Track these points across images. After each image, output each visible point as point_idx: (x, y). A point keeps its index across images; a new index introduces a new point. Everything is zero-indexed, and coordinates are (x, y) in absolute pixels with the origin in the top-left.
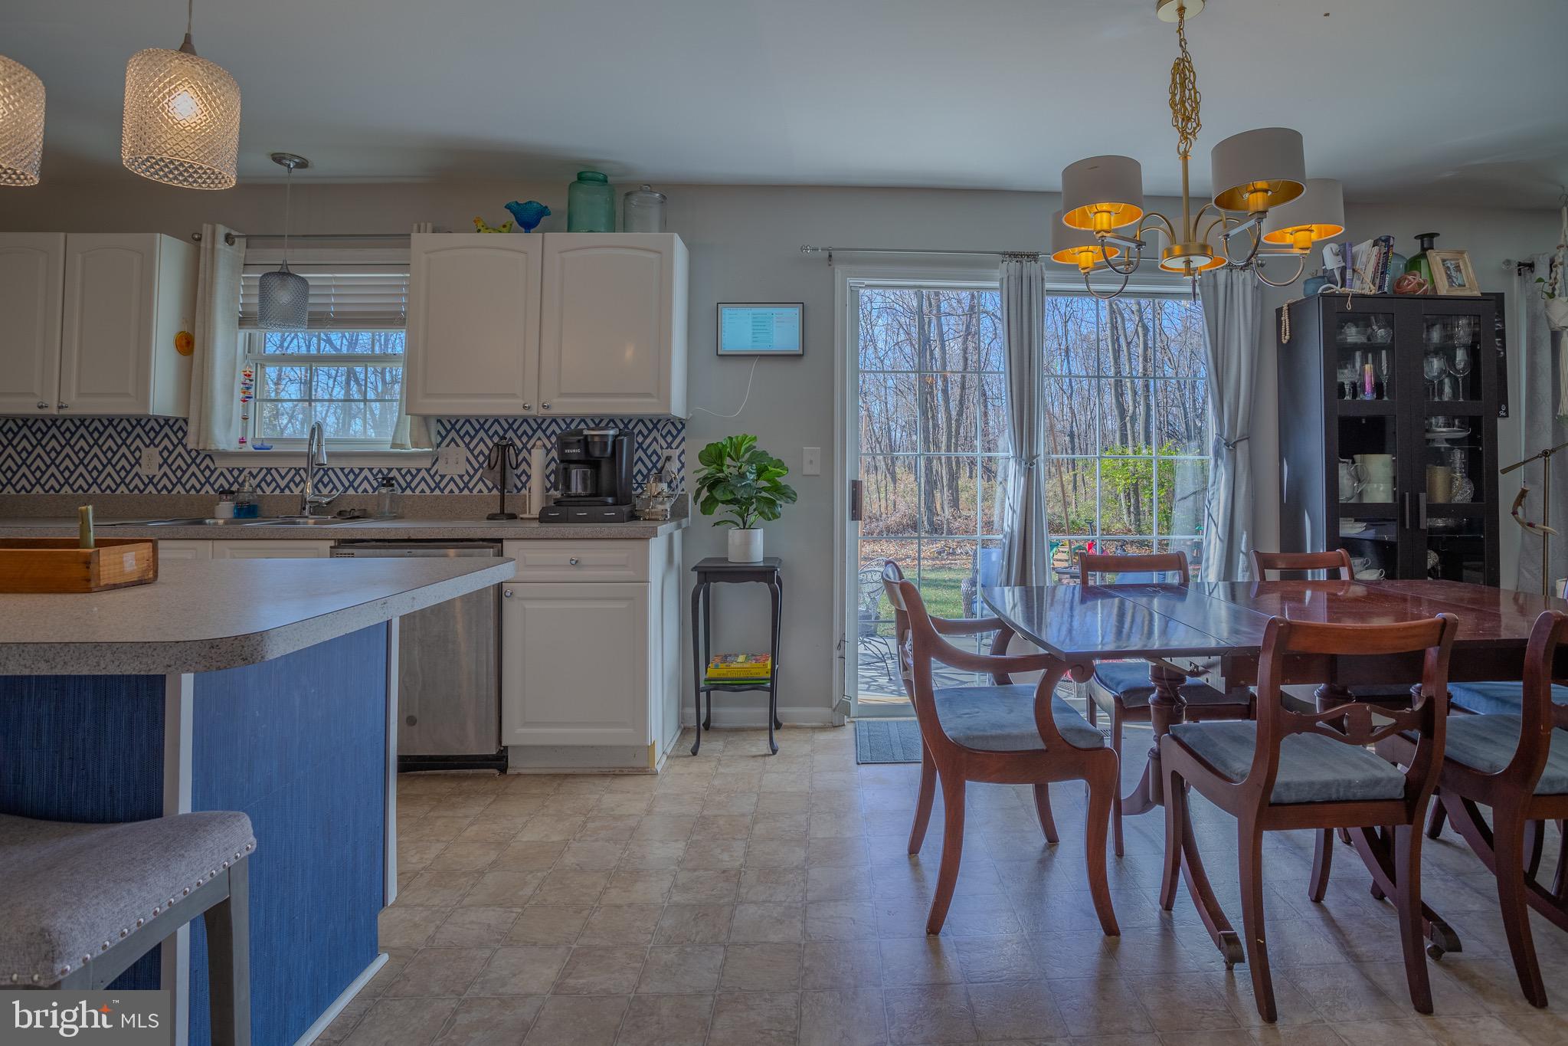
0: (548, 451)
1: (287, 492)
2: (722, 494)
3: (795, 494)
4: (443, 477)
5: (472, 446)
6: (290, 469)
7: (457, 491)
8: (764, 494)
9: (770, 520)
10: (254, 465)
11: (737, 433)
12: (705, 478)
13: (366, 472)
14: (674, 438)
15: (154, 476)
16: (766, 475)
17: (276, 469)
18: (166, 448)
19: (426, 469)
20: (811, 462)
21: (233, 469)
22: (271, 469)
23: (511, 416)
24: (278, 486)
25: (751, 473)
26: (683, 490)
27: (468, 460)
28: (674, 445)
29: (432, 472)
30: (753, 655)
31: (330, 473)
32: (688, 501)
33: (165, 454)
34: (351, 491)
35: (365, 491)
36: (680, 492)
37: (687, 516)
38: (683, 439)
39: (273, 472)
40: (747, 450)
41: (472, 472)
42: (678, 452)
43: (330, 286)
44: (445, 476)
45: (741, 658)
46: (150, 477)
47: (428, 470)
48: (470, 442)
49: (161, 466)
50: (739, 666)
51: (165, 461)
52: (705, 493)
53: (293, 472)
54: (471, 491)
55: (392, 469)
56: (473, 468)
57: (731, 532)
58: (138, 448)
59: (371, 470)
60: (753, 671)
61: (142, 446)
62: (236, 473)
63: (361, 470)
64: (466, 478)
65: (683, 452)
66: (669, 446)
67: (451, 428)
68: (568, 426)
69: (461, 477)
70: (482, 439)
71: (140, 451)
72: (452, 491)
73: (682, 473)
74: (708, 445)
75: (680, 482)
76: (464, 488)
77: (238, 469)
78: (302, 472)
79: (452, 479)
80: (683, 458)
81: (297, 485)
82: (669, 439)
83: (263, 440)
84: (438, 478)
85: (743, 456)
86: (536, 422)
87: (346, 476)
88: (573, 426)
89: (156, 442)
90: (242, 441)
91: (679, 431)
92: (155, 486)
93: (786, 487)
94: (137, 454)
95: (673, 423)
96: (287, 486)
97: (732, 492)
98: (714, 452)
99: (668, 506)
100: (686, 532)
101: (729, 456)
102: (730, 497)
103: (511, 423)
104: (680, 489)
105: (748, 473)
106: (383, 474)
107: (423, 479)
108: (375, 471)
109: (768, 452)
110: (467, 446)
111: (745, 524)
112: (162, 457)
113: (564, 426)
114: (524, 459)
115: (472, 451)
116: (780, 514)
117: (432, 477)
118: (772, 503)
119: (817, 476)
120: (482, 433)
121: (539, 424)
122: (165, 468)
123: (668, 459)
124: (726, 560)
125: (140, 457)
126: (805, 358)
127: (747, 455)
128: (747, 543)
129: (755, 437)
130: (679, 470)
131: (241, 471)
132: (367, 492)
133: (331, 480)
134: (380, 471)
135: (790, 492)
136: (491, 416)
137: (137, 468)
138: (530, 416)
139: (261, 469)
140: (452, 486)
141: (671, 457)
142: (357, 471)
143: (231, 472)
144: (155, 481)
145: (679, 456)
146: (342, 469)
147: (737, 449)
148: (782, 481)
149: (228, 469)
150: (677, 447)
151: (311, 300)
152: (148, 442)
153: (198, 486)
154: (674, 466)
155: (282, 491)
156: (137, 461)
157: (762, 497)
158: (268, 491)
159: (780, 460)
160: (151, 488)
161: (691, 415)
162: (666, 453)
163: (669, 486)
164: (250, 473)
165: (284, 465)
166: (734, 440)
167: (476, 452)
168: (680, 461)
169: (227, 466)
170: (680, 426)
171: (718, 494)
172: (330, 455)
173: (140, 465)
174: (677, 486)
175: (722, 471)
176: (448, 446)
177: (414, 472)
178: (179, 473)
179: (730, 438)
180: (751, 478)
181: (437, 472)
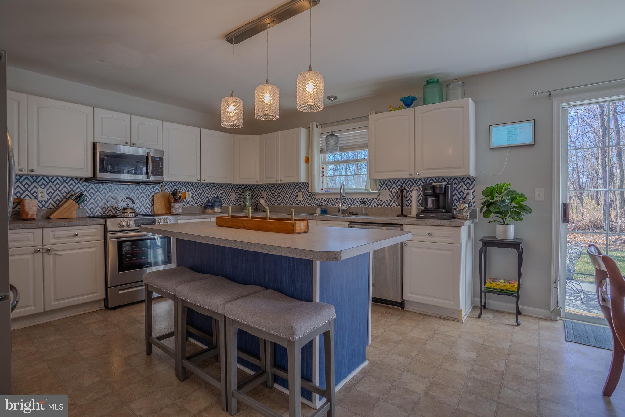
0: (419, 191)
1: (334, 206)
2: (494, 209)
3: (531, 210)
5: (391, 190)
6: (335, 198)
7: (386, 206)
8: (514, 209)
9: (517, 221)
10: (325, 197)
11: (501, 182)
12: (485, 202)
13: (357, 199)
14: (470, 185)
15: (301, 200)
16: (515, 201)
17: (331, 198)
18: (303, 192)
19: (376, 198)
20: (539, 195)
23: (404, 179)
24: (332, 204)
25: (508, 200)
26: (474, 207)
27: (389, 195)
28: (470, 188)
29: (378, 199)
30: (508, 280)
31: (346, 199)
32: (476, 211)
34: (353, 206)
35: (357, 206)
36: (473, 208)
37: (476, 218)
38: (474, 185)
39: (330, 199)
40: (506, 190)
41: (391, 199)
42: (472, 191)
43: (344, 137)
44: (382, 201)
45: (502, 281)
47: (376, 199)
48: (390, 189)
49: (302, 198)
50: (501, 284)
51: (303, 196)
52: (485, 209)
54: (391, 206)
56: (391, 198)
57: (497, 226)
59: (358, 198)
60: (508, 287)
61: (298, 192)
62: (321, 199)
63: (356, 198)
64: (389, 202)
65: (474, 191)
66: (468, 188)
67: (383, 183)
68: (426, 181)
69: (387, 201)
70: (394, 187)
72: (384, 206)
73: (474, 200)
74: (487, 188)
75: (473, 204)
76: (388, 205)
77: (321, 198)
78: (338, 199)
79: (384, 202)
80: (474, 194)
81: (337, 204)
82: (468, 185)
83: (327, 189)
84: (379, 201)
85: (503, 192)
86: (414, 180)
87: (351, 201)
88: (428, 182)
89: (301, 190)
90: (322, 190)
91: (472, 182)
93: (526, 206)
94: (297, 194)
95: (470, 179)
96: (334, 204)
97: (498, 208)
98: (489, 191)
99: (468, 214)
100: (475, 225)
101: (497, 192)
102: (497, 210)
103: (404, 181)
104: (473, 206)
105: (506, 200)
106: (362, 200)
107: (375, 202)
108: (360, 199)
109: (516, 190)
110: (389, 190)
111: (504, 222)
112: (303, 194)
113: (424, 182)
114: (410, 194)
115: (391, 192)
116: (523, 219)
117: (378, 201)
118: (518, 214)
119: (543, 201)
120: (394, 185)
121: (415, 181)
123: (468, 194)
124: (495, 237)
126: (535, 145)
127: (505, 192)
128: (506, 231)
129: (510, 184)
130: (473, 199)
131: (322, 199)
133: (347, 202)
134: (361, 199)
135: (528, 208)
136: (397, 179)
137: (297, 198)
138: (411, 178)
139: (328, 198)
140: (384, 204)
141: (469, 193)
142: (354, 199)
143: (319, 199)
144: (301, 202)
145: (473, 193)
146: (350, 198)
147: (500, 190)
148: (524, 203)
150: (472, 189)
151: (340, 143)
152: (299, 190)
153: (311, 203)
154: (470, 197)
155: (333, 205)
156: (297, 196)
157: (513, 211)
158: (329, 205)
159: (523, 194)
160: (300, 204)
161: (478, 175)
162: (467, 191)
163: (468, 206)
164: (324, 199)
165: (333, 197)
166: (499, 185)
167: (392, 192)
168: (473, 195)
169: (319, 197)
170: (473, 180)
171: (492, 209)
172: (347, 194)
174: (472, 205)
175: (493, 199)
176: (383, 190)
177: (372, 199)
178: (307, 199)
179: (497, 185)
180: (508, 202)
181: (379, 199)
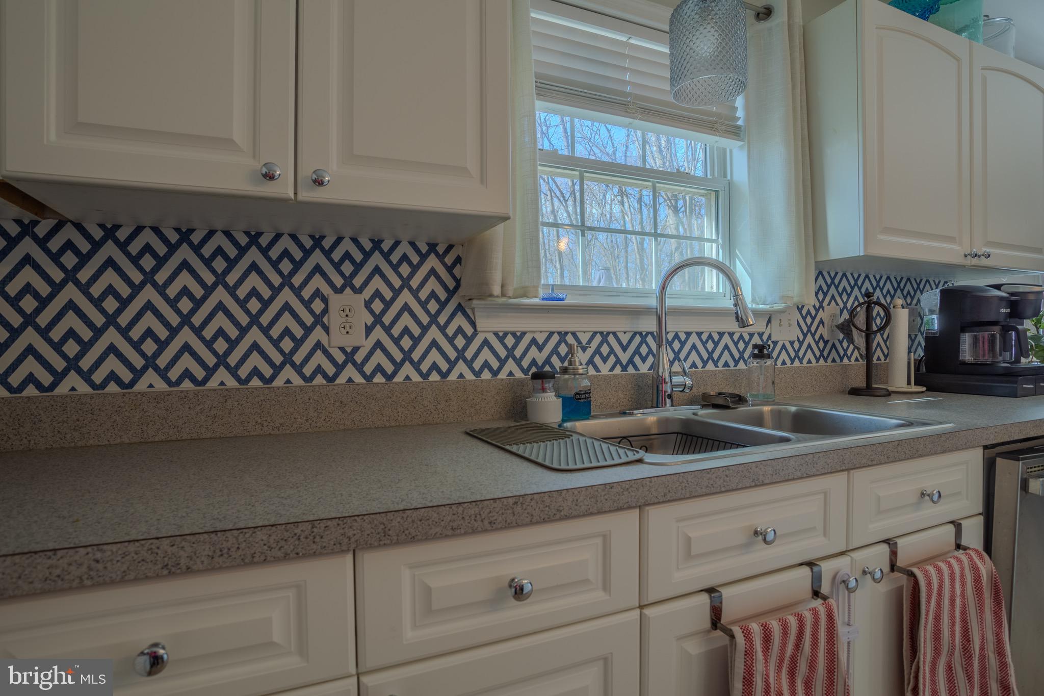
4: (775, 343)
7: (789, 362)
10: (539, 327)
15: (356, 349)
17: (573, 334)
18: (377, 294)
21: (506, 334)
22: (566, 333)
29: (765, 338)
33: (377, 306)
41: (801, 337)
44: (777, 342)
46: (349, 350)
49: (369, 330)
51: (378, 319)
53: (598, 338)
54: (801, 361)
55: (724, 333)
56: (802, 331)
58: (317, 293)
61: (326, 290)
62: (510, 341)
64: (796, 344)
69: (792, 343)
71: (325, 300)
72: (786, 363)
76: (795, 358)
77: (514, 334)
79: (786, 347)
83: (553, 287)
89: (358, 281)
92: (360, 368)
94: (318, 306)
112: (372, 312)
122: (378, 333)
125: (325, 311)
131: (518, 338)
132: (696, 367)
137: (318, 334)
139: (551, 334)
140: (786, 355)
143: (501, 339)
144: (359, 357)
149: (496, 334)
152: (339, 281)
153: (444, 366)
156: (318, 320)
160: (350, 371)
164: (534, 341)
169: (496, 329)
173: (326, 329)
178: (406, 343)
181: (769, 338)
